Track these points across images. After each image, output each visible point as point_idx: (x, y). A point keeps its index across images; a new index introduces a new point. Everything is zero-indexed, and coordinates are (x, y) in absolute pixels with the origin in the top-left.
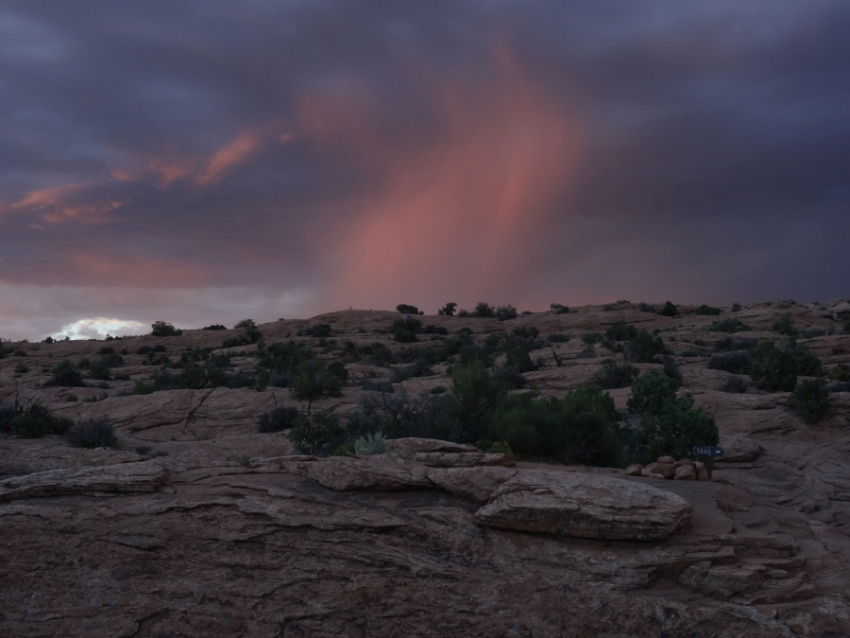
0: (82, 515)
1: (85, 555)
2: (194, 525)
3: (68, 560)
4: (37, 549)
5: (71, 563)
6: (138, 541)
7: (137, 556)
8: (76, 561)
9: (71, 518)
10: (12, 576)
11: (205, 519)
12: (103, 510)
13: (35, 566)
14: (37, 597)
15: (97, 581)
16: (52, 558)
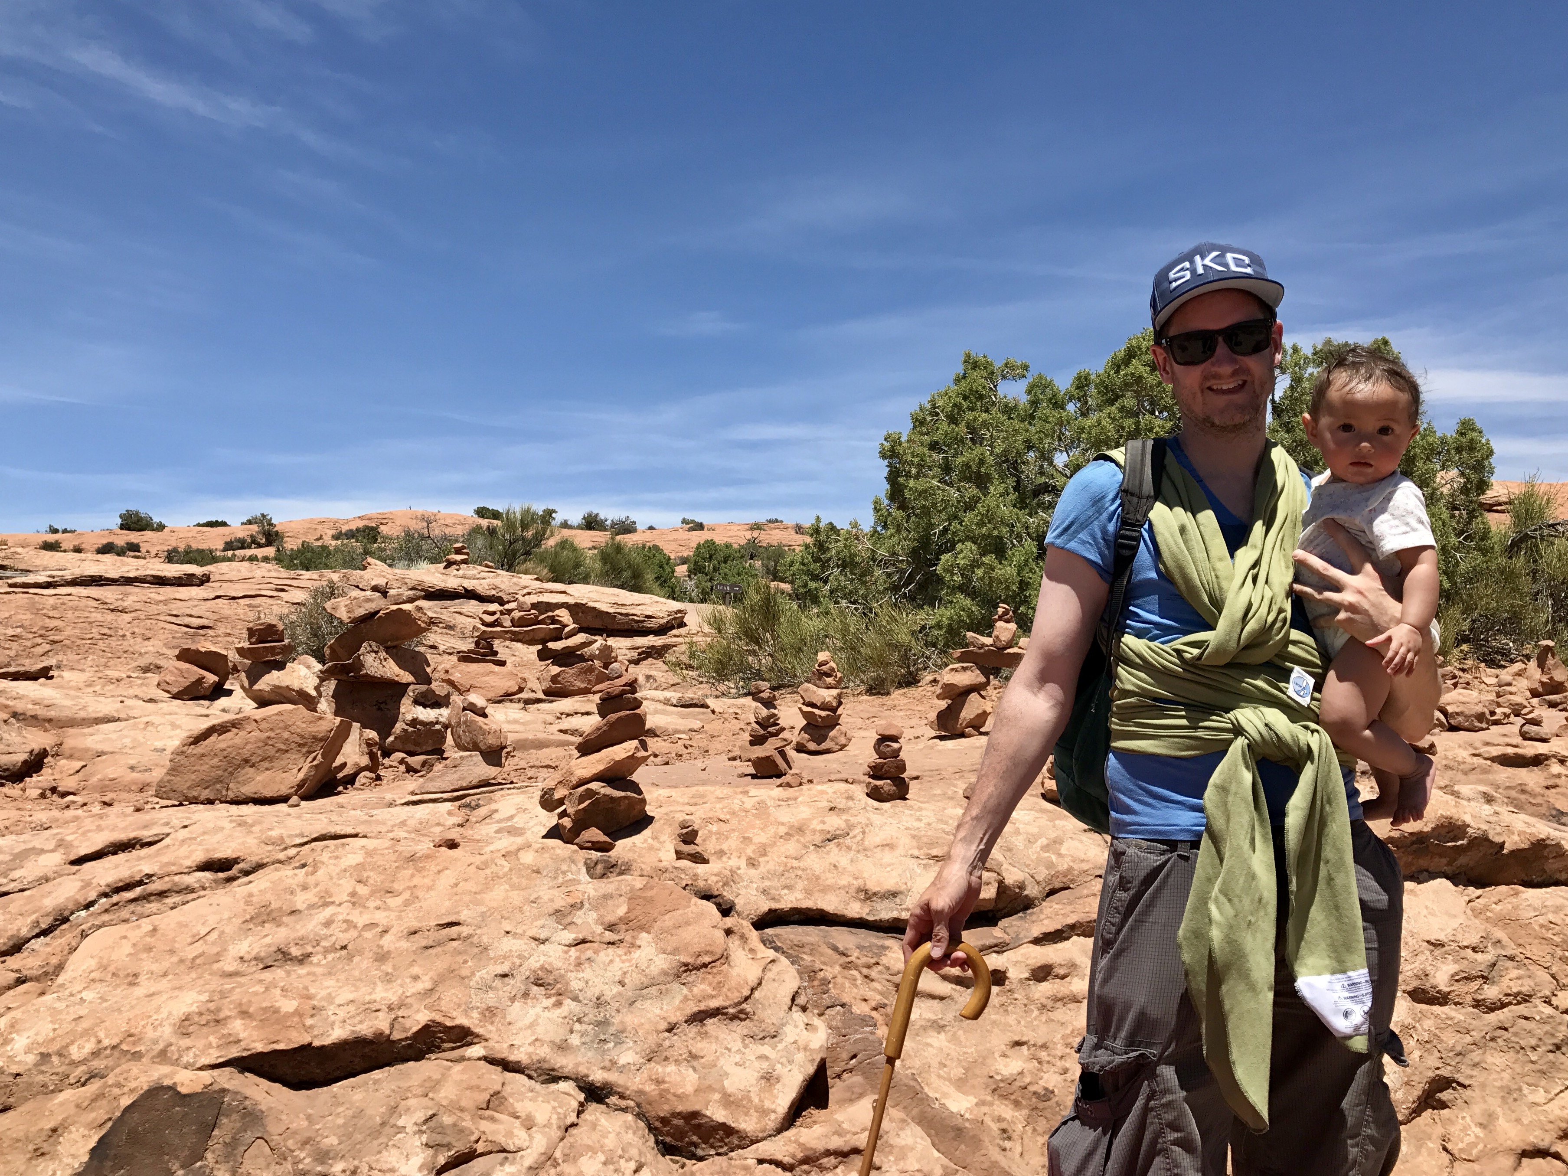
0: (132, 598)
1: (136, 630)
2: (240, 611)
3: (121, 633)
4: (90, 623)
5: (124, 636)
6: (188, 620)
7: (186, 633)
8: (127, 634)
9: (122, 599)
10: (67, 642)
11: (249, 606)
12: (152, 595)
13: (90, 636)
14: (93, 660)
15: (151, 648)
16: (106, 631)
